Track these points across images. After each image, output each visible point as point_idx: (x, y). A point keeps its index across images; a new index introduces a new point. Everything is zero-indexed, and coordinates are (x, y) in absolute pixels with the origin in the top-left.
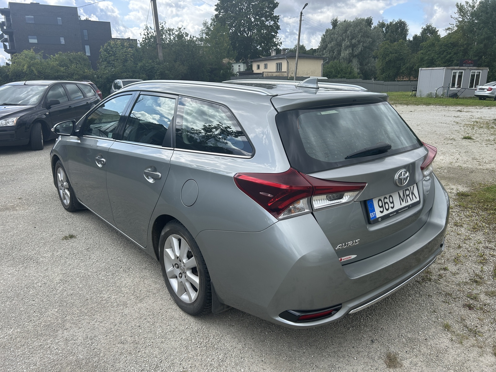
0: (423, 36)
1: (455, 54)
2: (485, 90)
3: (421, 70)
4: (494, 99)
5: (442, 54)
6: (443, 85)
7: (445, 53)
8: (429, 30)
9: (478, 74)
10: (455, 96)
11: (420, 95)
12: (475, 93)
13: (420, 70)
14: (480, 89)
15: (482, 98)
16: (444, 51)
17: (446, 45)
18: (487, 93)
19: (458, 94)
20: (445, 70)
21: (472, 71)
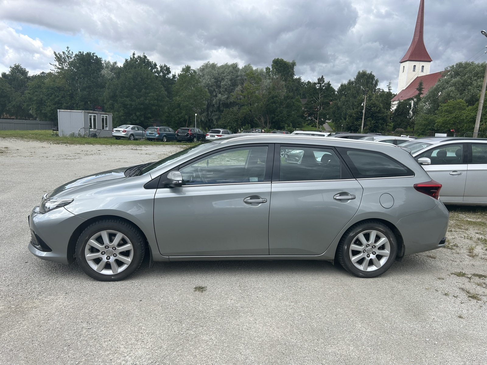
0: (13, 75)
1: (62, 97)
2: (121, 132)
3: (60, 111)
4: (128, 139)
5: (51, 96)
6: (83, 126)
7: (53, 95)
8: (19, 70)
9: (106, 118)
10: (95, 136)
11: (63, 135)
12: (112, 134)
13: (58, 112)
14: (116, 131)
15: (118, 138)
16: (52, 94)
17: (52, 89)
18: (123, 134)
19: (97, 134)
20: (83, 113)
21: (102, 115)
